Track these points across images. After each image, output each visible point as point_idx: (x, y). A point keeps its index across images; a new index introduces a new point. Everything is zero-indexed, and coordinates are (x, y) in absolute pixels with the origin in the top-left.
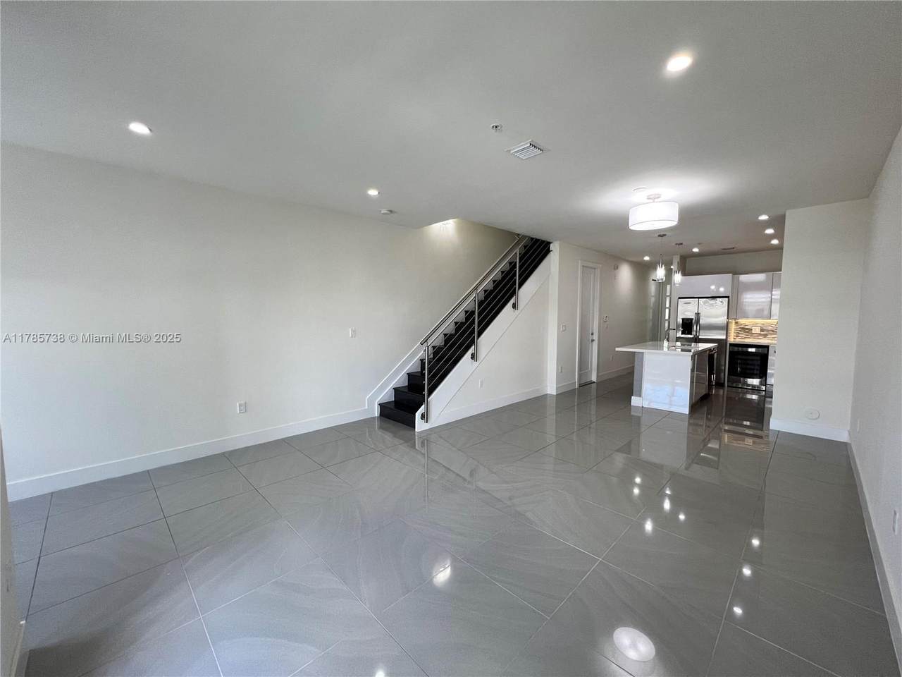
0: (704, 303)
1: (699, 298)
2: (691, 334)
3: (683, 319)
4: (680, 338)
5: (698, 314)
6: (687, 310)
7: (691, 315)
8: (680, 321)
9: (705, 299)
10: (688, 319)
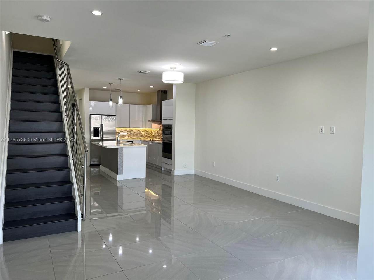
0: (105, 118)
1: (102, 115)
2: (99, 137)
3: (94, 128)
4: (93, 139)
5: (102, 125)
6: (95, 123)
7: (98, 125)
8: (92, 129)
9: (105, 116)
10: (96, 128)
